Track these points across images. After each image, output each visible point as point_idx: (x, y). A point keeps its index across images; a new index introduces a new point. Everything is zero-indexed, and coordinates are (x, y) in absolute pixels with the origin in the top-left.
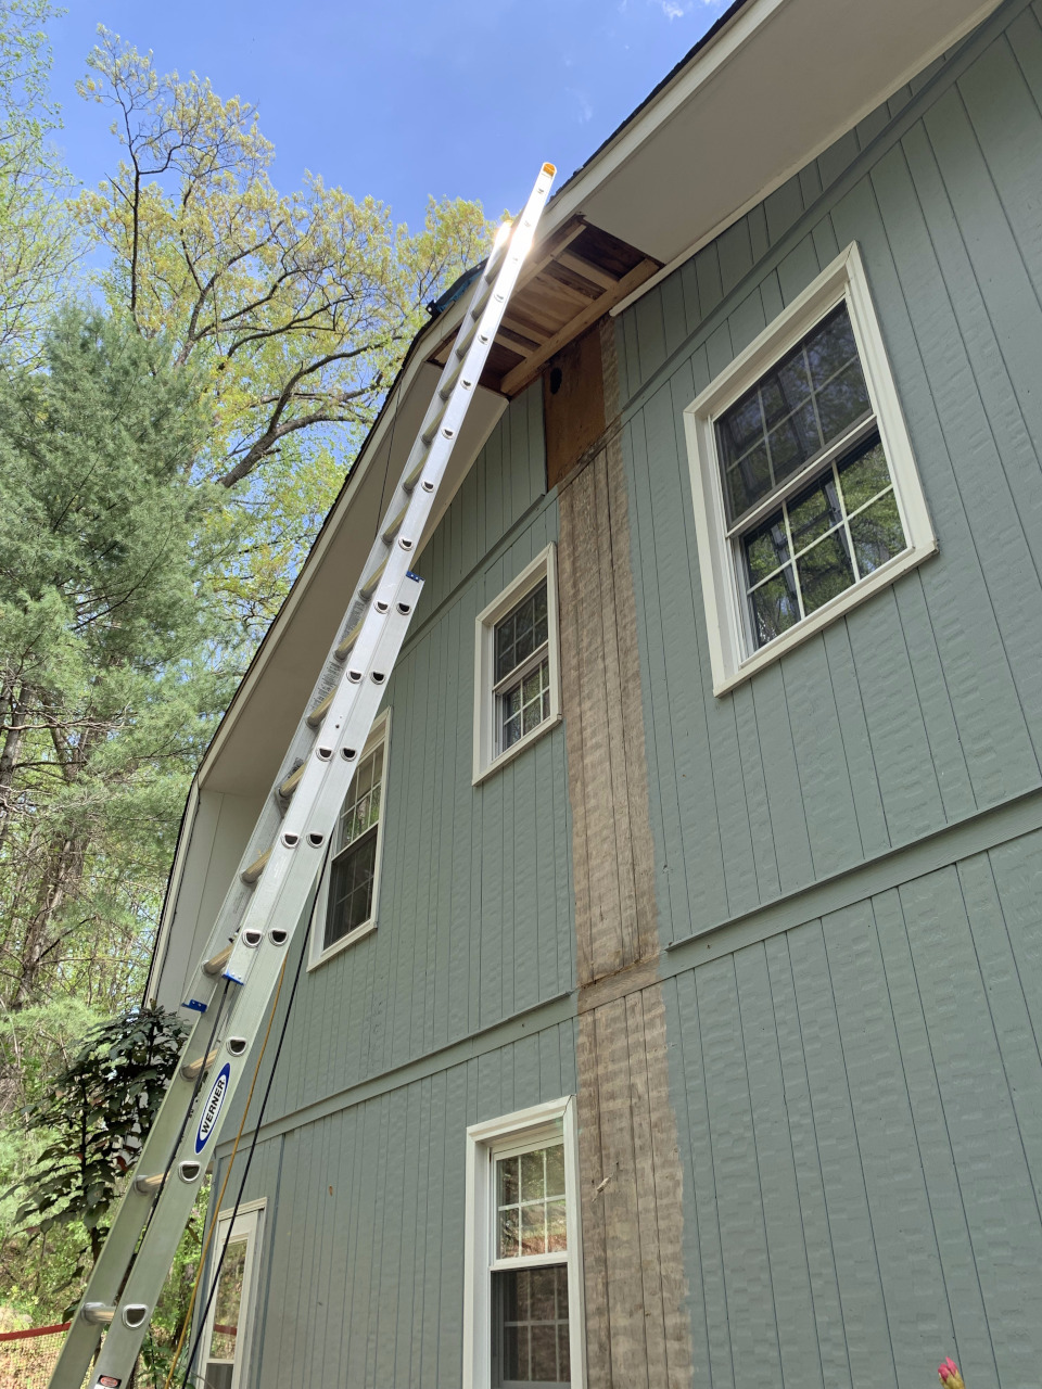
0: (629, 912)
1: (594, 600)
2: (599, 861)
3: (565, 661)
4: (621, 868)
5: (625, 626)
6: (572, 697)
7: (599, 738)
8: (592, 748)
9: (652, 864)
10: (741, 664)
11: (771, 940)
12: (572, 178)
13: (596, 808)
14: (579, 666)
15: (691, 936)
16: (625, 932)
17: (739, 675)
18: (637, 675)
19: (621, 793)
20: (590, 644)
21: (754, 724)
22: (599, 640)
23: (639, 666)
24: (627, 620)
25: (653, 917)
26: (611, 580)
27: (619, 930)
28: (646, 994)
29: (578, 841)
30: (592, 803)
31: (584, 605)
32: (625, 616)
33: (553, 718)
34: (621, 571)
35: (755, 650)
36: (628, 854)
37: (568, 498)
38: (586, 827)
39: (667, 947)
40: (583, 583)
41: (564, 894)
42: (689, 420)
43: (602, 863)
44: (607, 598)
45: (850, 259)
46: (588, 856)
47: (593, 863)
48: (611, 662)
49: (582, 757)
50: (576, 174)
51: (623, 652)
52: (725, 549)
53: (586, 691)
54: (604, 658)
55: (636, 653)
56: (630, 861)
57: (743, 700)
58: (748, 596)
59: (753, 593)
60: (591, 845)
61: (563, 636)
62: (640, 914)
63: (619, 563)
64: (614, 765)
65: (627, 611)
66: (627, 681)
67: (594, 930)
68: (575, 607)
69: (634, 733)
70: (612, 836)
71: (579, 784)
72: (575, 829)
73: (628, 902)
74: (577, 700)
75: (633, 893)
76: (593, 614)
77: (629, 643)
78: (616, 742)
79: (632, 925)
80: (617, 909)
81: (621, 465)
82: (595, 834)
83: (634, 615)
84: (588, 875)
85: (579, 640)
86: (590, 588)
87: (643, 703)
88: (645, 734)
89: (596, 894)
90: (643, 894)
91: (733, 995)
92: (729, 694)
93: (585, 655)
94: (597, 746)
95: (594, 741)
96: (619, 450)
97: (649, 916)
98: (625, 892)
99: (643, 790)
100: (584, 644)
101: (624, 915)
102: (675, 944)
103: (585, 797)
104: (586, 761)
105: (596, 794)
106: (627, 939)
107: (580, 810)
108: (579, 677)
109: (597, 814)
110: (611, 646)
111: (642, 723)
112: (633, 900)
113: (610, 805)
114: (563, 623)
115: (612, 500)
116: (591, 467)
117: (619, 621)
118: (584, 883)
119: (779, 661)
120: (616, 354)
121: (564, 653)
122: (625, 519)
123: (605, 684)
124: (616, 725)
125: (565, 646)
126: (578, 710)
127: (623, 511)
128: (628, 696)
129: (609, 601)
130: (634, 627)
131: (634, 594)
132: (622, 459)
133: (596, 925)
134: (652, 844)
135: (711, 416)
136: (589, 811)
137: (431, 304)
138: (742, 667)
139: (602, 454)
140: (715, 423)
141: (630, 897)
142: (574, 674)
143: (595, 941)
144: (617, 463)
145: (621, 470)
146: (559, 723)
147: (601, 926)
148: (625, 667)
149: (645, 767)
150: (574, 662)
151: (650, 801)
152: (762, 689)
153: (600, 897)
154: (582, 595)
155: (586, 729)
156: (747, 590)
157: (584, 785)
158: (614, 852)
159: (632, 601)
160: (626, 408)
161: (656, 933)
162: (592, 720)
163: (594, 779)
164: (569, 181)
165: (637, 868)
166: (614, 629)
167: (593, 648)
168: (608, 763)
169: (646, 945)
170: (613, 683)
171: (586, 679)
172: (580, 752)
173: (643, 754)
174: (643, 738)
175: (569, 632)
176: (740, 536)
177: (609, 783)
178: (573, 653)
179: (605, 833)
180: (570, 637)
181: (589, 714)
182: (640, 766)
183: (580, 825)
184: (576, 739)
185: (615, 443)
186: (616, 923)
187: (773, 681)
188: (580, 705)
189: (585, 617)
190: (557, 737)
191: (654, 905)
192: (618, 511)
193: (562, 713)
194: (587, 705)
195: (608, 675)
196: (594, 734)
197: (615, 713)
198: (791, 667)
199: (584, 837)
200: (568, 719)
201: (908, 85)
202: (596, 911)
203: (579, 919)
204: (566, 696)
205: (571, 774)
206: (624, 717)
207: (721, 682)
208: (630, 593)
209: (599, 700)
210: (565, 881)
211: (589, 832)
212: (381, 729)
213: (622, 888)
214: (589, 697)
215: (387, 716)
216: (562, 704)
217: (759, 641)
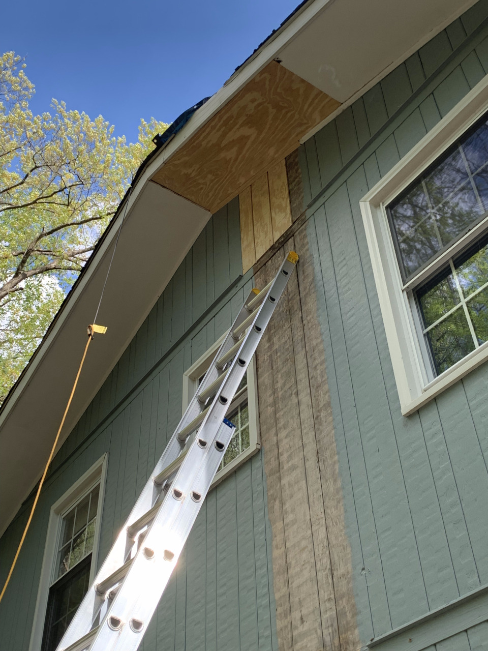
0: (329, 614)
1: (288, 349)
2: (298, 569)
3: (262, 400)
4: (319, 574)
5: (315, 367)
6: (268, 429)
7: (296, 460)
8: (288, 470)
9: (349, 566)
10: (424, 388)
11: (473, 630)
12: (272, 35)
13: (294, 522)
14: (275, 403)
15: (391, 632)
16: (326, 632)
17: (421, 397)
18: (328, 405)
19: (318, 508)
20: (284, 384)
21: (441, 436)
22: (293, 380)
23: (330, 397)
24: (317, 362)
25: (353, 617)
26: (302, 333)
27: (319, 631)
29: (277, 553)
30: (290, 518)
31: (279, 354)
32: (315, 359)
33: (253, 447)
34: (310, 325)
35: (435, 377)
36: (326, 561)
37: (262, 276)
38: (285, 541)
39: (369, 643)
40: (277, 337)
41: (265, 601)
42: (365, 208)
43: (301, 571)
44: (299, 347)
46: (288, 565)
47: (292, 571)
48: (304, 398)
49: (280, 479)
50: (274, 32)
51: (314, 388)
52: (403, 300)
53: (282, 423)
54: (297, 394)
55: (326, 387)
56: (329, 567)
57: (430, 417)
58: (424, 335)
59: (428, 333)
60: (291, 555)
61: (260, 380)
62: (339, 615)
63: (309, 318)
64: (310, 483)
65: (316, 355)
66: (319, 411)
67: (295, 633)
68: (271, 356)
69: (328, 454)
70: (310, 546)
71: (277, 502)
72: (274, 543)
73: (328, 605)
74: (274, 431)
75: (332, 596)
76: (286, 360)
77: (319, 380)
78: (311, 463)
79: (332, 625)
80: (317, 612)
81: (307, 247)
82: (294, 546)
83: (323, 358)
84: (288, 583)
85: (274, 382)
86: (283, 340)
87: (334, 428)
88: (338, 453)
89: (297, 599)
90: (342, 596)
92: (416, 413)
93: (280, 394)
94: (294, 468)
95: (290, 463)
96: (305, 236)
97: (349, 616)
98: (325, 595)
99: (339, 502)
100: (279, 385)
101: (325, 617)
102: (376, 639)
103: (283, 513)
104: (283, 482)
105: (293, 510)
106: (328, 639)
107: (279, 525)
108: (275, 413)
109: (295, 527)
110: (303, 384)
111: (334, 445)
112: (333, 603)
113: (308, 518)
114: (260, 370)
115: (300, 273)
116: (282, 251)
117: (310, 365)
118: (284, 590)
119: (462, 381)
120: (300, 170)
121: (261, 395)
122: (312, 286)
123: (299, 415)
124: (311, 448)
125: (262, 388)
126: (275, 439)
127: (310, 280)
128: (321, 423)
129: (300, 349)
130: (324, 367)
131: (322, 341)
132: (308, 243)
133: (296, 628)
134: (349, 550)
135: (383, 203)
136: (287, 525)
137: (157, 137)
138: (425, 391)
139: (291, 241)
140: (387, 208)
141: (329, 599)
142: (270, 410)
143: (297, 642)
144: (303, 245)
145: (308, 250)
146: (258, 452)
147: (302, 629)
148: (317, 399)
149: (339, 484)
150: (271, 400)
151: (346, 511)
152: (448, 407)
153: (300, 602)
154: (276, 347)
155: (282, 455)
156: (423, 330)
157: (282, 503)
158: (313, 560)
159: (321, 347)
160: (310, 206)
161: (357, 632)
162: (288, 446)
163: (291, 497)
164: (269, 37)
165: (335, 573)
166: (306, 369)
167: (287, 387)
168: (304, 481)
169: (347, 643)
170: (306, 414)
171: (281, 413)
172: (278, 475)
173: (337, 471)
174: (336, 457)
175: (266, 378)
176: (413, 290)
177: (306, 500)
178: (269, 392)
179: (303, 543)
180: (266, 380)
181: (285, 441)
182: (335, 481)
183: (279, 539)
184: (274, 463)
185: (302, 231)
186: (317, 625)
187: (457, 400)
188: (277, 435)
189: (280, 363)
190: (257, 464)
191: (354, 606)
192: (306, 280)
193: (260, 443)
194: (282, 434)
195: (302, 407)
196: (290, 457)
197: (309, 438)
198: (473, 387)
199: (283, 549)
200: (267, 447)
202: (296, 615)
203: (280, 624)
204: (264, 428)
205: (269, 494)
206: (317, 441)
207: (408, 401)
208: (319, 341)
209: (294, 429)
210: (266, 590)
211: (288, 544)
212: (99, 472)
213: (321, 592)
214: (285, 427)
215: (103, 461)
216: (261, 436)
217: (438, 369)
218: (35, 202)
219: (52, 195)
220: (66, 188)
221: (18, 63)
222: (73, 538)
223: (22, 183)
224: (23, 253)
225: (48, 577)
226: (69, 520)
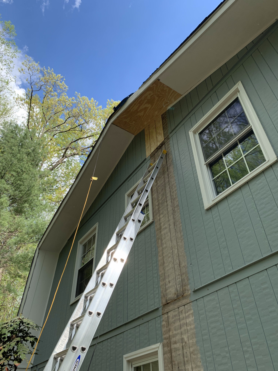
0: (179, 280)
1: (163, 185)
2: (167, 264)
3: (154, 204)
4: (175, 266)
5: (173, 192)
6: (156, 214)
7: (166, 225)
8: (164, 229)
9: (186, 263)
10: (213, 200)
11: (230, 286)
12: (156, 70)
13: (166, 247)
14: (158, 205)
15: (201, 286)
16: (178, 286)
17: (212, 203)
18: (178, 206)
19: (175, 243)
20: (162, 198)
21: (219, 217)
22: (165, 197)
23: (178, 203)
24: (174, 190)
25: (187, 281)
26: (168, 179)
27: (175, 286)
28: (186, 306)
29: (160, 258)
30: (165, 246)
31: (160, 187)
32: (173, 189)
33: (151, 220)
34: (171, 176)
35: (216, 196)
36: (178, 261)
37: (153, 159)
38: (163, 253)
39: (193, 290)
40: (159, 181)
41: (156, 275)
42: (191, 134)
43: (169, 265)
44: (167, 185)
45: (239, 86)
46: (164, 263)
47: (166, 265)
48: (169, 203)
49: (161, 232)
50: (157, 69)
51: (173, 200)
52: (205, 168)
53: (161, 212)
54: (167, 202)
55: (177, 199)
56: (179, 263)
57: (215, 210)
58: (213, 181)
59: (214, 180)
60: (165, 259)
61: (153, 197)
62: (182, 280)
63: (171, 174)
64: (171, 233)
65: (173, 188)
66: (175, 208)
67: (167, 287)
68: (157, 188)
69: (178, 223)
70: (172, 256)
71: (160, 240)
72: (159, 255)
73: (178, 277)
74: (158, 215)
75: (180, 274)
76: (163, 189)
77: (175, 197)
78: (172, 226)
79: (180, 284)
80: (174, 279)
81: (169, 148)
82: (166, 256)
83: (176, 189)
84: (164, 269)
85: (158, 197)
86: (161, 182)
87: (180, 214)
88: (182, 223)
89: (167, 275)
90: (183, 274)
91: (218, 305)
92: (210, 209)
93: (160, 202)
94: (166, 228)
95: (164, 227)
96: (169, 144)
97: (186, 281)
98: (177, 273)
99: (182, 240)
100: (160, 198)
101: (177, 281)
102: (196, 289)
103: (162, 244)
104: (162, 233)
105: (166, 243)
106: (178, 289)
107: (161, 248)
108: (159, 208)
109: (166, 249)
110: (169, 198)
111: (180, 220)
112: (180, 276)
113: (171, 246)
114: (153, 193)
115: (167, 158)
116: (160, 150)
117: (171, 191)
118: (163, 272)
119: (226, 197)
120: (167, 120)
121: (153, 202)
122: (172, 162)
123: (167, 209)
124: (172, 221)
125: (154, 199)
126: (159, 218)
127: (171, 160)
128: (175, 212)
129: (168, 185)
130: (176, 192)
131: (176, 182)
132: (170, 147)
133: (167, 285)
134: (186, 257)
135: (197, 132)
136: (163, 248)
137: (114, 108)
138: (213, 201)
139: (164, 146)
140: (199, 134)
141: (179, 275)
142: (157, 207)
143: (167, 290)
144: (168, 148)
145: (170, 149)
146: (153, 222)
147: (169, 285)
148: (174, 204)
149: (182, 234)
150: (157, 204)
151: (184, 244)
152: (221, 207)
153: (168, 276)
154: (159, 185)
155: (161, 223)
156: (212, 179)
157: (162, 240)
158: (173, 261)
159: (175, 185)
160: (171, 133)
161: (189, 286)
162: (163, 220)
163: (165, 238)
164: (155, 71)
165: (181, 266)
166: (170, 193)
167: (163, 199)
168: (169, 233)
169: (185, 290)
170: (170, 209)
171: (161, 208)
172: (160, 230)
173: (181, 229)
174: (181, 225)
175: (155, 196)
176: (208, 164)
177: (170, 239)
178: (157, 201)
179: (169, 255)
180: (155, 197)
181: (162, 219)
182: (181, 233)
183: (160, 253)
184: (158, 226)
185: (168, 142)
186: (174, 284)
187: (225, 204)
188: (159, 216)
189: (160, 190)
190: (152, 227)
191: (188, 277)
192: (169, 160)
193: (153, 219)
194: (162, 216)
195: (168, 207)
196: (164, 224)
197: (171, 218)
198: (230, 200)
199: (162, 257)
200: (156, 220)
201: (252, 41)
202: (167, 280)
203: (161, 283)
204: (155, 214)
205: (157, 237)
206: (174, 218)
207: (207, 205)
208: (174, 182)
209: (165, 214)
210: (156, 271)
211: (164, 255)
212: (95, 229)
213: (176, 272)
214: (162, 214)
215: (97, 225)
216: (153, 217)
217: (218, 193)
218: (69, 130)
219: (75, 128)
220: (80, 125)
221: (62, 79)
222: (86, 252)
223: (64, 123)
224: (65, 149)
225: (78, 266)
226: (85, 246)
